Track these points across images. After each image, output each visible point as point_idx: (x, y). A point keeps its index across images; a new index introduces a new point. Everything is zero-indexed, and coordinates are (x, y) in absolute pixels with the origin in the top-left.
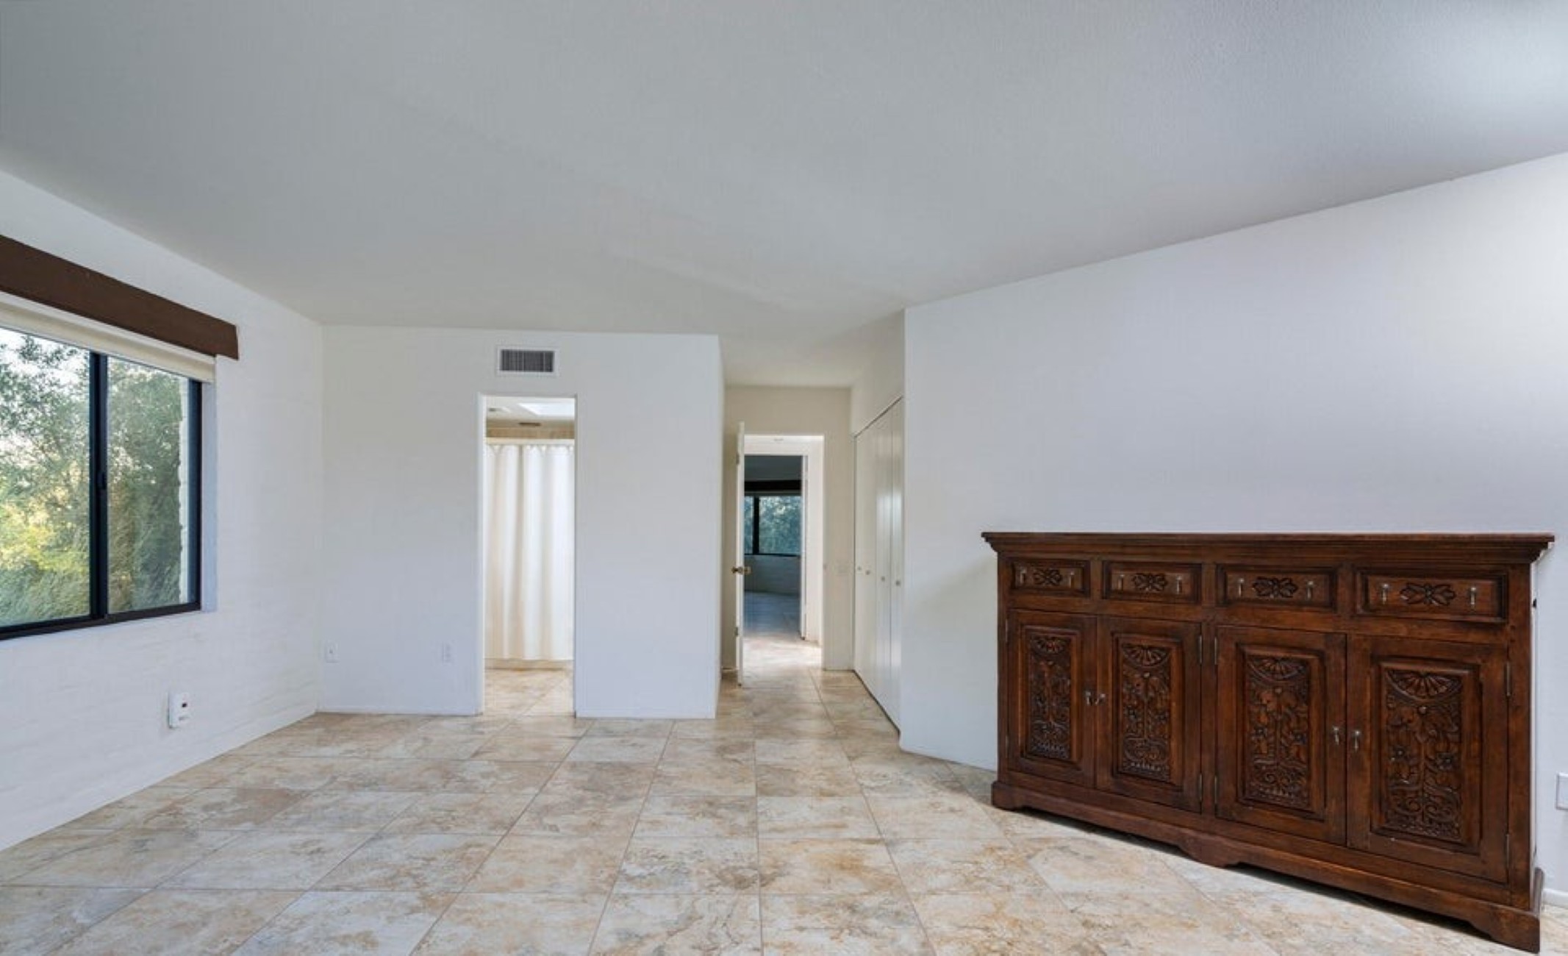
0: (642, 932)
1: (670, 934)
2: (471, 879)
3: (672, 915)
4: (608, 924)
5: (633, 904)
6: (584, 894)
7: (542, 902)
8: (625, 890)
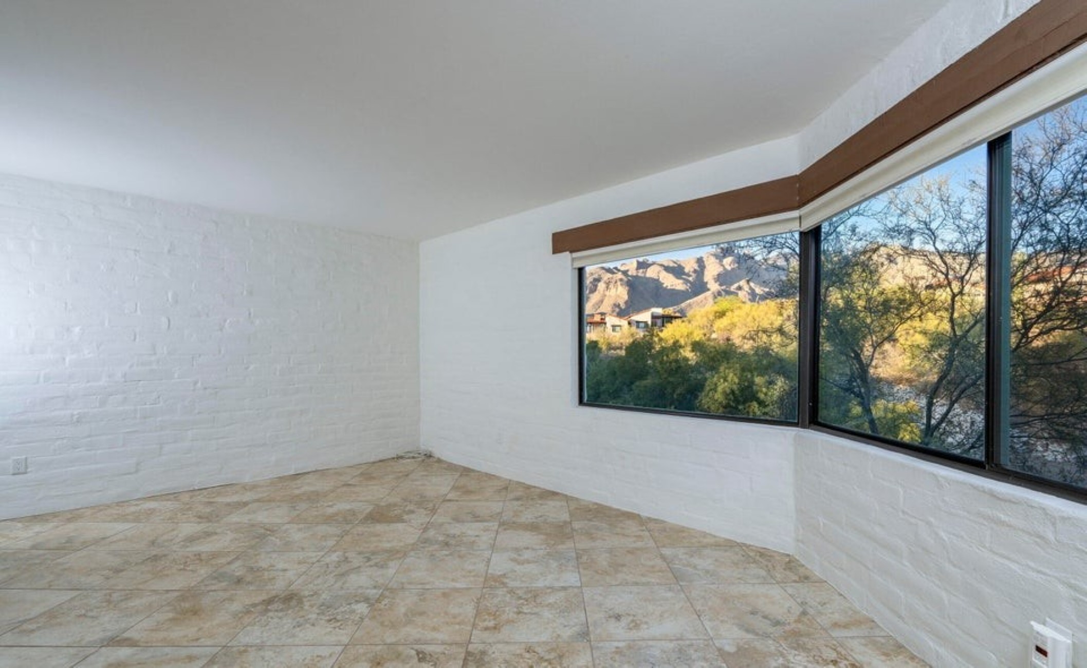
0: (375, 568)
1: (359, 567)
2: (480, 598)
3: (353, 577)
4: (391, 572)
5: (372, 583)
6: (403, 588)
7: (428, 583)
8: (375, 591)
